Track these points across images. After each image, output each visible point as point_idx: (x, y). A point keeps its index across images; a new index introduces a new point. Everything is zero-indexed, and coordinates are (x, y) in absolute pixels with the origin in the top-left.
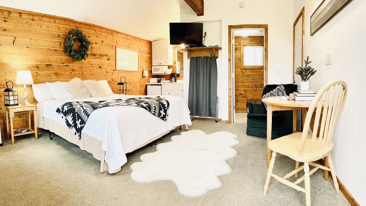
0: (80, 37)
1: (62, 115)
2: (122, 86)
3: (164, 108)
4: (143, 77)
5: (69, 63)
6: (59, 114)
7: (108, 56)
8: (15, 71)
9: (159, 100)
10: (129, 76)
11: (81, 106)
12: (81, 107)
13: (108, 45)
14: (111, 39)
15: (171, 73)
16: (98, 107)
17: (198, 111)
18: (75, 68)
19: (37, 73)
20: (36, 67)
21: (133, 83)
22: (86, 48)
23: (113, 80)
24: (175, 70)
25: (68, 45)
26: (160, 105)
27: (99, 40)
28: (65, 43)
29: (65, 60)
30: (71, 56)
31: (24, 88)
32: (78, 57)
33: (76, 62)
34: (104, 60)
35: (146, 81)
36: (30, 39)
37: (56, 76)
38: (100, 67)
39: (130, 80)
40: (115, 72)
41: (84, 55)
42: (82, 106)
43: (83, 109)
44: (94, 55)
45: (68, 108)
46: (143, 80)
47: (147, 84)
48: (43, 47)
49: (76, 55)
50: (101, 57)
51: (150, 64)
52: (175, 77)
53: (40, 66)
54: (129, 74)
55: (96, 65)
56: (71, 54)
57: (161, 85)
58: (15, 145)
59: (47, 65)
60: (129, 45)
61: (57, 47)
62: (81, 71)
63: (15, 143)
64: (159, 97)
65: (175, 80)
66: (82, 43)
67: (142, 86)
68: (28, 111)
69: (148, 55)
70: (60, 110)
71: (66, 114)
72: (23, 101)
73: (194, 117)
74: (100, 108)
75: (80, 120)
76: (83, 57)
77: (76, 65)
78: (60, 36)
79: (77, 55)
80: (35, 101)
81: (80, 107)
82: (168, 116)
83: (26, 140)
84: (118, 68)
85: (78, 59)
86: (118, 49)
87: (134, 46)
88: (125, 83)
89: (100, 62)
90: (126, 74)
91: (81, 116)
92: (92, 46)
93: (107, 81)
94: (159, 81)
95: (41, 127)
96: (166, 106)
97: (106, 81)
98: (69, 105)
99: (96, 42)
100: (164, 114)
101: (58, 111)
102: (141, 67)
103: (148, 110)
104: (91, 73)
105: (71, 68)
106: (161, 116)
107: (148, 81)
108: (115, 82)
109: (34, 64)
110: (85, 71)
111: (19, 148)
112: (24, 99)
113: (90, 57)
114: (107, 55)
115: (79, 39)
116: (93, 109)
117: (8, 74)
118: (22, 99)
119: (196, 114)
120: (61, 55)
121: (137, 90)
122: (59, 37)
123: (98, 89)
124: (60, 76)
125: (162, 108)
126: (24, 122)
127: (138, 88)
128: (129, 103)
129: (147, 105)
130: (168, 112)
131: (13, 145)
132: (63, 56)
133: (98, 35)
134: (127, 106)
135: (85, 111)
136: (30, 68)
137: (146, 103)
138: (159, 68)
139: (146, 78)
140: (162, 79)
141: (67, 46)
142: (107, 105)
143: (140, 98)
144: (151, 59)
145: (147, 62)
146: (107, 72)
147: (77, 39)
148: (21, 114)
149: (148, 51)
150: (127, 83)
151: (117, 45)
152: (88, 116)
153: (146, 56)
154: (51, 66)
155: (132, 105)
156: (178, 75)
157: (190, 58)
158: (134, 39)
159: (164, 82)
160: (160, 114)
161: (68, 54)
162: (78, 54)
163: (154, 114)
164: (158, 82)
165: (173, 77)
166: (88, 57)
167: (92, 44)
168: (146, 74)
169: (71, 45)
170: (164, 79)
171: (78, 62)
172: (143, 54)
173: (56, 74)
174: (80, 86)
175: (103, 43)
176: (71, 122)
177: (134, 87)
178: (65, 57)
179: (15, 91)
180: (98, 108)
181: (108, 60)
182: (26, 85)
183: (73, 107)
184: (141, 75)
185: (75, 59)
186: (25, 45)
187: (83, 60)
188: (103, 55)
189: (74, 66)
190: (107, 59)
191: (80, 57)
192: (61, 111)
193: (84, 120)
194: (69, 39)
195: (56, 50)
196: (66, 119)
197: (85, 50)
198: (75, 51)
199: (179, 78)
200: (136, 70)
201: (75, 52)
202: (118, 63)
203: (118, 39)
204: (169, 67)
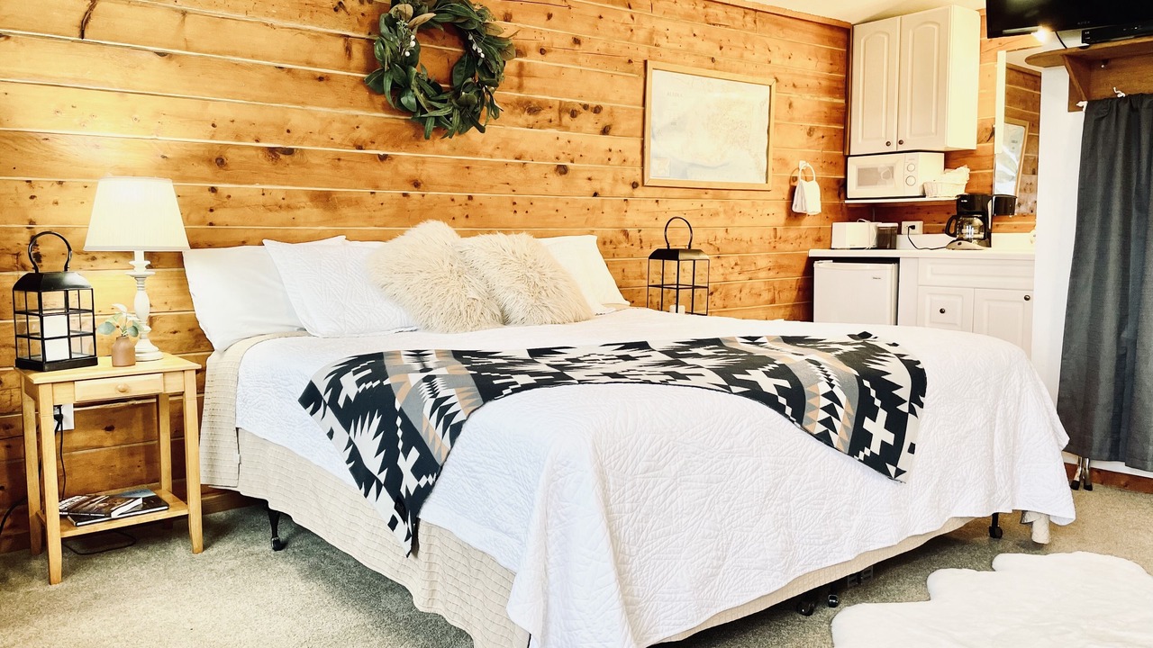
0: (458, 17)
1: (331, 420)
2: (671, 265)
3: (891, 402)
4: (794, 216)
5: (396, 146)
6: (312, 413)
7: (603, 113)
8: (90, 176)
9: (863, 353)
10: (715, 214)
11: (425, 380)
12: (425, 385)
13: (608, 57)
14: (622, 28)
15: (962, 192)
16: (506, 386)
17: (1123, 431)
18: (428, 172)
19: (213, 190)
20: (210, 161)
21: (731, 248)
22: (490, 75)
23: (626, 234)
24: (984, 176)
25: (388, 53)
26: (867, 383)
27: (558, 35)
28: (370, 41)
29: (369, 129)
30: (403, 110)
31: (132, 268)
32: (448, 117)
33: (437, 140)
34: (584, 135)
35: (810, 239)
36: (176, 11)
37: (325, 209)
38: (562, 170)
39: (721, 234)
40: (639, 192)
41: (477, 105)
42: (429, 379)
43: (434, 393)
44: (532, 108)
45: (359, 383)
46: (793, 233)
47: (814, 253)
48: (253, 57)
49: (437, 109)
50: (566, 118)
51: (839, 143)
52: (984, 219)
53: (231, 156)
54: (713, 205)
55: (538, 159)
56: (404, 100)
57: (896, 260)
58: (68, 584)
59: (272, 150)
60: (716, 52)
61: (328, 58)
62: (461, 188)
63: (66, 574)
64: (865, 335)
65: (981, 235)
66: (467, 45)
67: (780, 268)
68: (157, 396)
69: (827, 99)
70: (322, 393)
71: (349, 415)
72: (123, 345)
73: (1098, 465)
74: (515, 391)
75: (414, 454)
76: (470, 118)
77: (437, 157)
78: (344, 8)
79: (437, 105)
80: (196, 342)
81: (419, 383)
82: (912, 449)
83: (141, 554)
84: (657, 171)
85: (445, 128)
86: (655, 77)
87: (747, 54)
88: (689, 250)
89: (562, 142)
90: (697, 204)
91: (423, 433)
92: (521, 65)
93: (594, 238)
94: (886, 240)
95: (225, 481)
96: (904, 393)
97: (592, 240)
98: (369, 371)
99: (545, 42)
100: (890, 438)
101: (310, 398)
102: (783, 162)
103: (789, 410)
104: (517, 198)
105: (408, 169)
106: (867, 452)
107: (819, 240)
108: (636, 248)
109: (200, 145)
110: (483, 190)
111: (85, 606)
112: (129, 332)
113: (513, 119)
114: (597, 110)
115: (452, 24)
116: (480, 398)
117: (47, 192)
118: (118, 332)
119: (1106, 455)
120: (352, 104)
121: (759, 285)
122: (342, 13)
123: (540, 284)
124: (346, 211)
125: (878, 403)
126: (132, 453)
127: (763, 274)
128: (681, 370)
129: (785, 383)
130: (916, 429)
131: (52, 588)
132: (363, 108)
133: (553, 10)
134: (663, 383)
135: (440, 407)
136: (174, 166)
137: (783, 372)
138: (892, 169)
139: (806, 224)
140: (905, 224)
141: (382, 57)
142: (559, 377)
143: (753, 340)
144: (843, 117)
145: (818, 134)
146: (595, 195)
147: (443, 24)
148: (115, 410)
149: (829, 79)
150: (698, 252)
151: (653, 55)
152: (456, 431)
153: (813, 103)
154: (296, 157)
155: (694, 380)
156: (1005, 206)
157: (1084, 104)
158: (748, 19)
159: (915, 242)
160: (860, 439)
161: (390, 100)
162: (444, 101)
163: (824, 438)
164: (880, 246)
165: (971, 214)
166: (496, 117)
167: (520, 53)
168: (811, 199)
169: (408, 54)
170: (913, 227)
171: (444, 144)
172: (794, 96)
173: (324, 200)
174: (446, 268)
175: (577, 47)
176: (373, 463)
177: (737, 269)
178: (371, 117)
179: (78, 288)
180: (505, 392)
181: (605, 131)
182: (149, 255)
183: (386, 383)
184: (783, 204)
185: (430, 125)
186: (150, 44)
187: (473, 132)
188: (578, 108)
189: (424, 161)
190: (600, 126)
191: (456, 119)
192: (326, 398)
193: (435, 453)
194: (392, 23)
195: (321, 79)
196: (350, 442)
197: (484, 84)
198: (427, 87)
199: (1006, 222)
200: (757, 179)
201: (431, 91)
202: (653, 147)
203: (661, 26)
204: (952, 159)
